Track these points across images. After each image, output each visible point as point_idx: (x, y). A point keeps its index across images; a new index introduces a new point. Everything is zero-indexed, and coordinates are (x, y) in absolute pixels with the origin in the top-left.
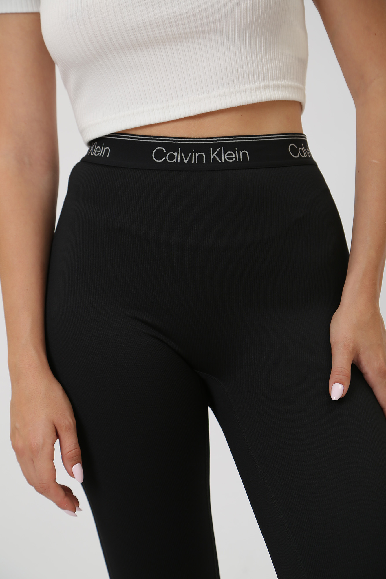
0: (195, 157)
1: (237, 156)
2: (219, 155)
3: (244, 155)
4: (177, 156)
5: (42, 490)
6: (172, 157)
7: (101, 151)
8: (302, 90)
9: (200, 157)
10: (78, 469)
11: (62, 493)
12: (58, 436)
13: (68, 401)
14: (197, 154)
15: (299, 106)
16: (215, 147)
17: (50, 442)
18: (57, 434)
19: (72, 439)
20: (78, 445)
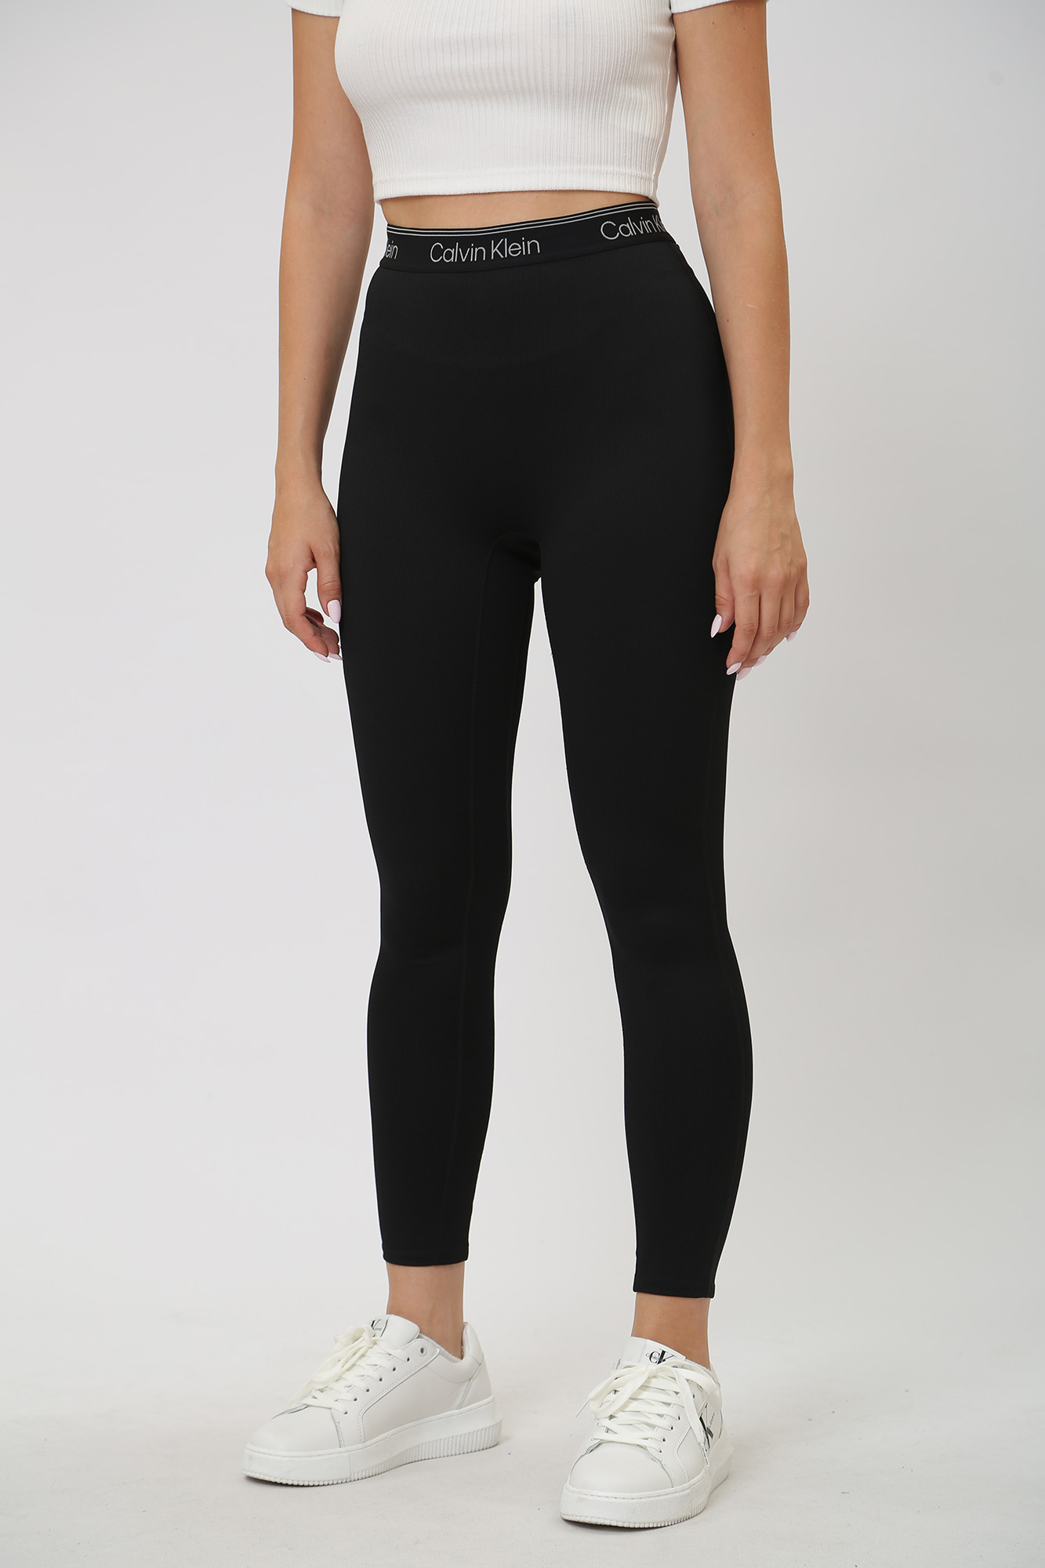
0: (473, 253)
1: (523, 248)
2: (502, 249)
3: (533, 246)
4: (456, 254)
5: (288, 623)
6: (449, 255)
9: (480, 252)
10: (334, 606)
12: (314, 562)
13: (335, 524)
14: (476, 250)
16: (497, 238)
17: (301, 567)
18: (314, 560)
19: (329, 568)
20: (337, 578)
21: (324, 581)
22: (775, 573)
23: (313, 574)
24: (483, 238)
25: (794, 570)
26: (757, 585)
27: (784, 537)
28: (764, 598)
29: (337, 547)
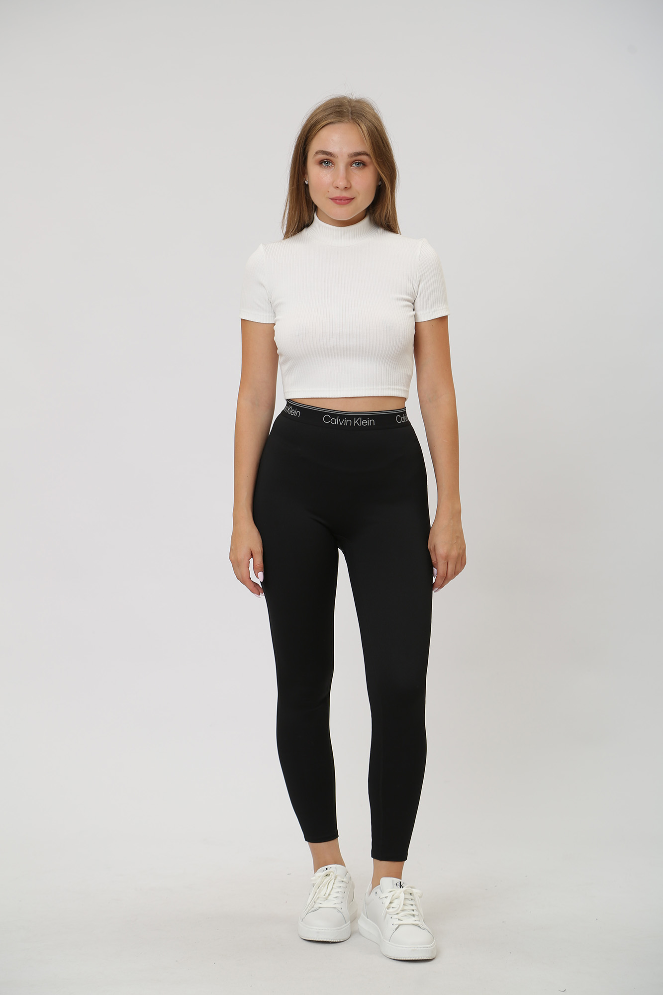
0: (346, 422)
1: (368, 423)
2: (359, 422)
3: (372, 422)
4: (337, 421)
5: (243, 582)
6: (333, 421)
7: (294, 413)
8: (407, 392)
9: (349, 422)
10: (261, 575)
11: (252, 585)
12: (252, 556)
13: (260, 539)
14: (347, 421)
15: (405, 399)
17: (247, 558)
18: (252, 555)
19: (259, 559)
20: (262, 562)
21: (257, 564)
22: (454, 553)
23: (251, 560)
24: (351, 416)
25: (461, 551)
26: (447, 559)
27: (458, 537)
28: (449, 563)
29: (262, 549)
